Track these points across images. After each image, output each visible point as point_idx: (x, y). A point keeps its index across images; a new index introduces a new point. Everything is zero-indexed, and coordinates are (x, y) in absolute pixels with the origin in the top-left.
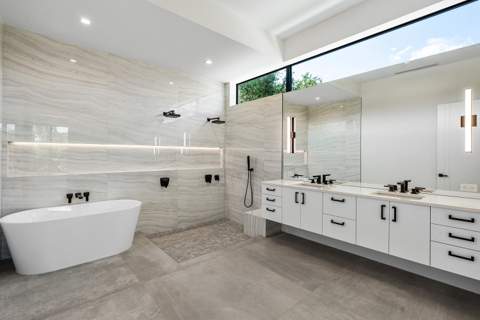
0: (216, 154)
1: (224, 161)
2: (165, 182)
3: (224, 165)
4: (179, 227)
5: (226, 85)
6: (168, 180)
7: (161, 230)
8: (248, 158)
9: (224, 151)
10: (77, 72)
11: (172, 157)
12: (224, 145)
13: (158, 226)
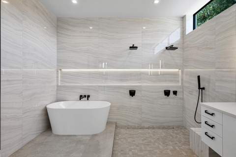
0: (175, 74)
1: (182, 80)
2: (132, 93)
3: (182, 83)
4: (142, 125)
5: (183, 18)
6: (135, 91)
7: (130, 124)
8: (199, 77)
9: (182, 72)
10: (84, 32)
11: (139, 76)
12: (182, 67)
13: (128, 121)
